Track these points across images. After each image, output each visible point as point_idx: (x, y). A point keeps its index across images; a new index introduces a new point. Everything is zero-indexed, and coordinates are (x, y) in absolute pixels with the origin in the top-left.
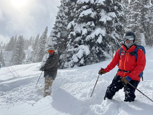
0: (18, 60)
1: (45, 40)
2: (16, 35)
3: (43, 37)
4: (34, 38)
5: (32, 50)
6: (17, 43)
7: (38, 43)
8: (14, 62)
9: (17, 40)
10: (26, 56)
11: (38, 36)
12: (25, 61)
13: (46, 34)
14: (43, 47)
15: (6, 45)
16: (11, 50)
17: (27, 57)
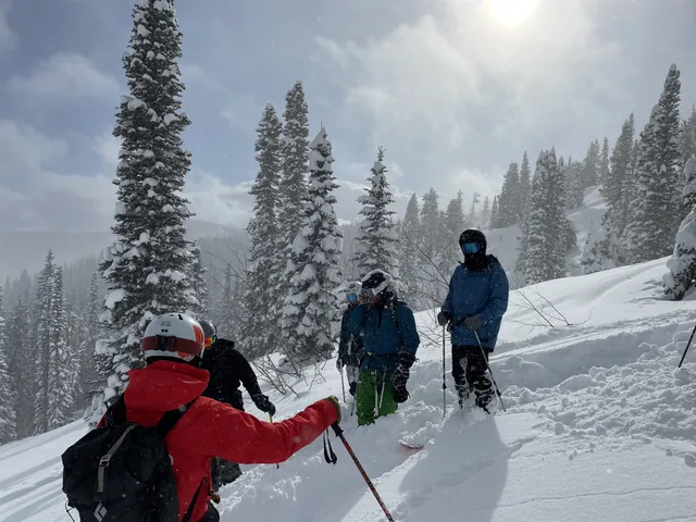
0: (548, 258)
1: (673, 140)
2: (525, 156)
3: (656, 129)
4: (606, 148)
5: (604, 207)
6: (535, 187)
7: (629, 165)
8: (530, 272)
9: (532, 174)
10: (581, 236)
11: (627, 130)
12: (577, 259)
13: (669, 109)
14: (664, 181)
15: (491, 206)
16: (513, 222)
17: (582, 240)
